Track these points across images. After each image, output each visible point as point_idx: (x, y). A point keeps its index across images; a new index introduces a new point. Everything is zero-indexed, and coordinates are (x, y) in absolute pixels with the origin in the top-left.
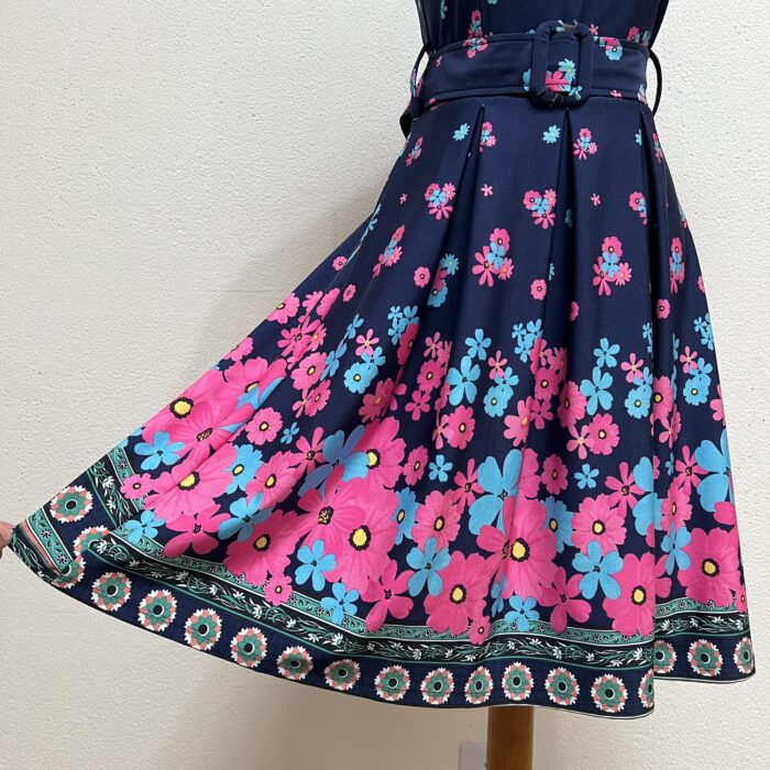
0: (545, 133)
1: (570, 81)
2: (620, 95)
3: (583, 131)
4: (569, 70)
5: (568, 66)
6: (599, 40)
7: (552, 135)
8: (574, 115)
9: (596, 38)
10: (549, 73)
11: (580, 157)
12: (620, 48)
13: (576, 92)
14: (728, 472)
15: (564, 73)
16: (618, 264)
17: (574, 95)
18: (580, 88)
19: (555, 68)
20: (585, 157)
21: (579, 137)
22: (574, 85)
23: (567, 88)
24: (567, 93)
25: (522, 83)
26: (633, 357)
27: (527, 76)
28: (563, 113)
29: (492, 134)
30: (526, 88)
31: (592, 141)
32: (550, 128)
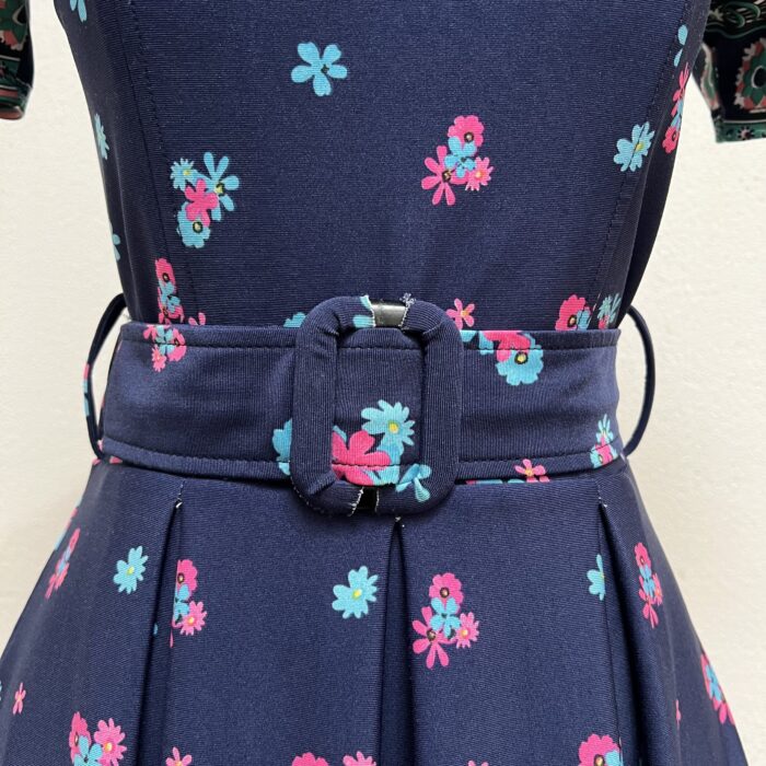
0: (338, 590)
1: (396, 455)
3: (438, 581)
4: (394, 429)
5: (390, 421)
6: (476, 338)
7: (356, 594)
8: (417, 538)
9: (466, 335)
10: (340, 434)
12: (537, 353)
13: (417, 482)
15: (378, 438)
17: (411, 490)
18: (426, 471)
19: (354, 425)
21: (428, 602)
22: (406, 462)
23: (389, 475)
24: (392, 486)
25: (272, 455)
27: (282, 439)
29: (195, 597)
30: (284, 467)
32: (352, 574)
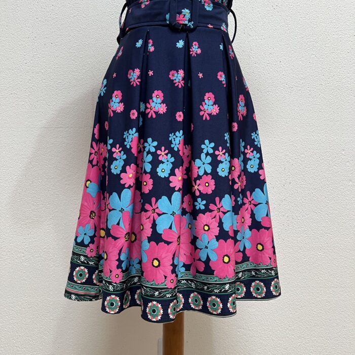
0: (177, 43)
1: (188, 19)
2: (212, 27)
3: (194, 43)
4: (187, 14)
5: (186, 12)
6: (201, 1)
7: (180, 44)
8: (190, 35)
10: (178, 15)
11: (193, 55)
13: (191, 24)
14: (267, 203)
15: (185, 15)
16: (213, 105)
17: (190, 26)
18: (192, 23)
19: (180, 13)
20: (195, 55)
21: (192, 46)
22: (189, 21)
23: (186, 22)
24: (187, 24)
25: (165, 20)
26: (220, 148)
27: (168, 16)
28: (185, 35)
29: (152, 46)
30: (168, 22)
31: (199, 48)
32: (180, 41)
